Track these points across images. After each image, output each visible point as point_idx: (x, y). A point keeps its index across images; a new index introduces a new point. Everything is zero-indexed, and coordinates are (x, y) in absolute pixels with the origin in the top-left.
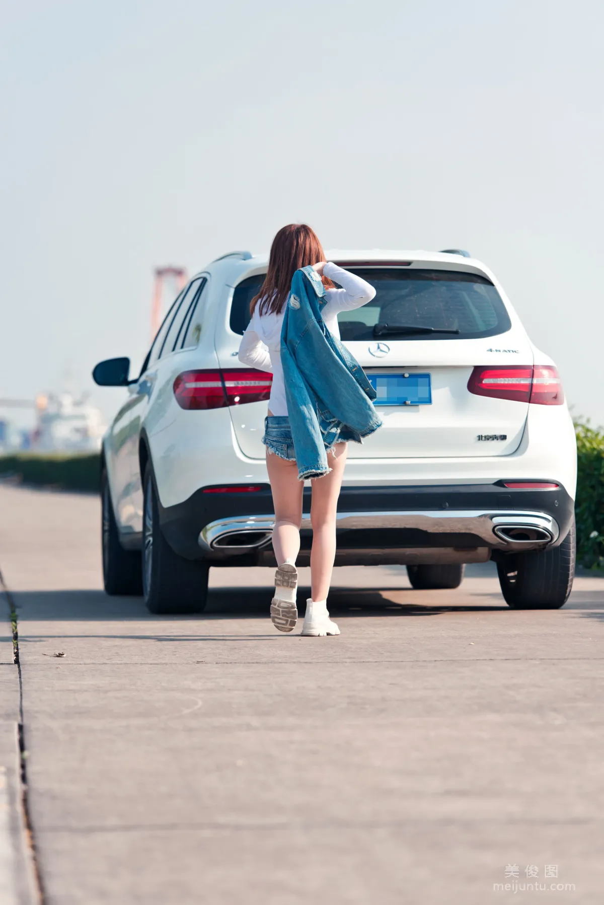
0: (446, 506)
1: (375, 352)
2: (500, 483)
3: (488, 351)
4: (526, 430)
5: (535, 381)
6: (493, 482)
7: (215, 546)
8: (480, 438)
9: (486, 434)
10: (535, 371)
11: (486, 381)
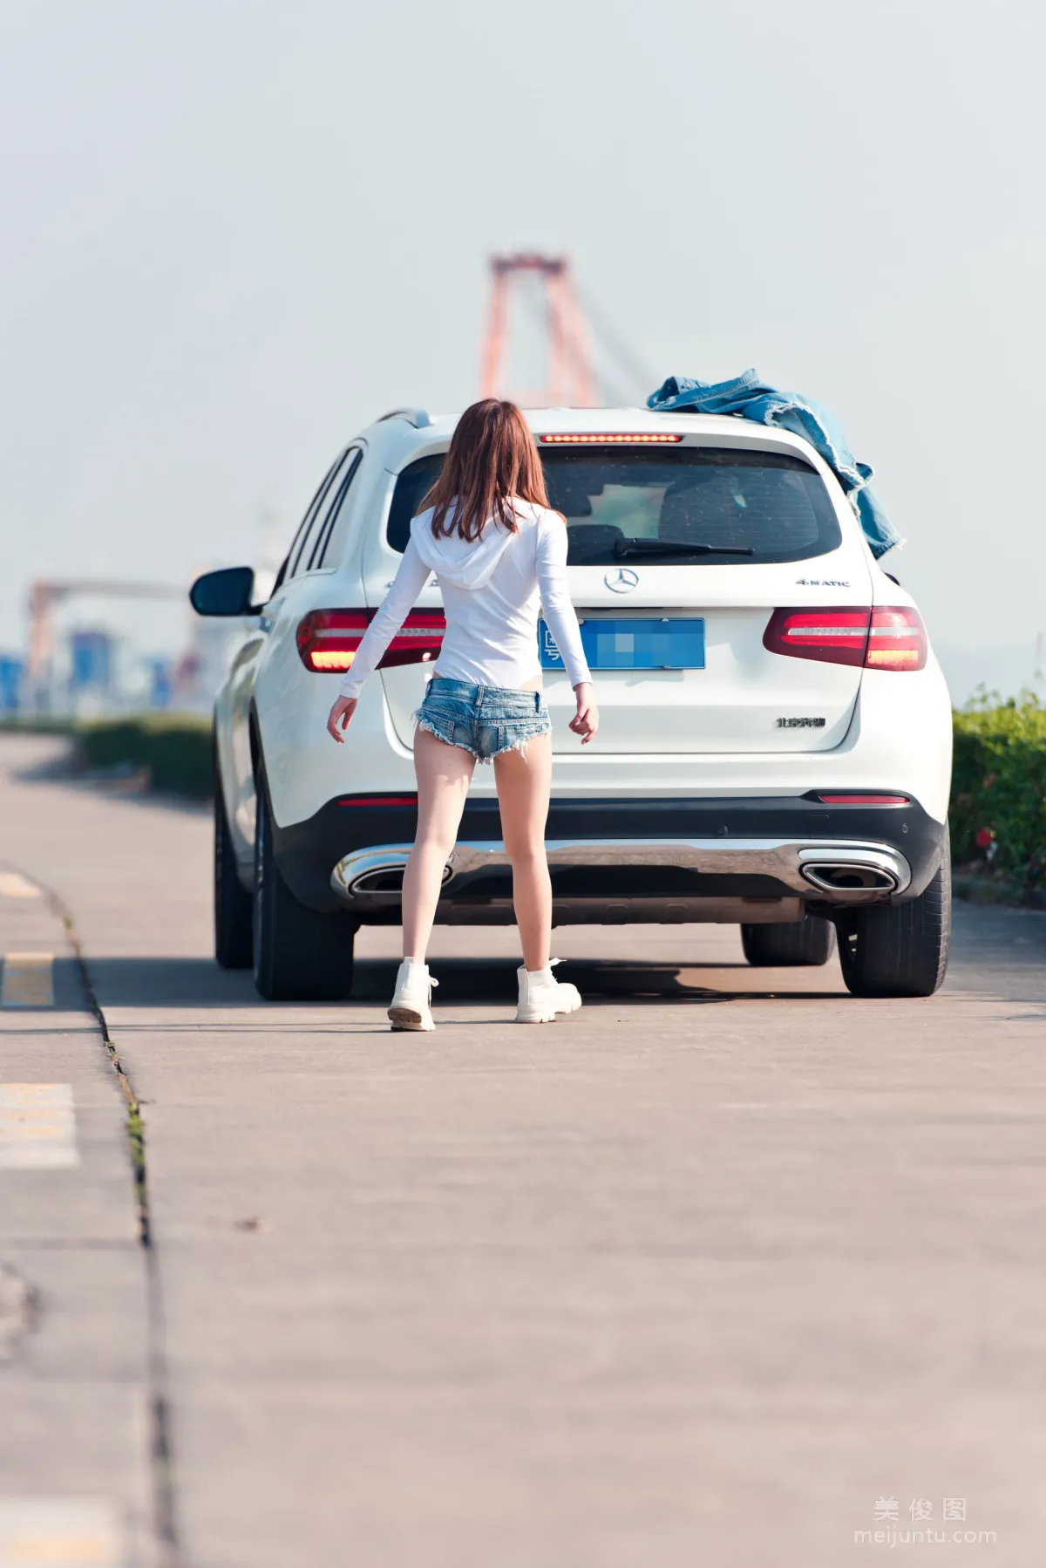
0: (723, 831)
1: (616, 583)
2: (812, 795)
3: (798, 583)
4: (857, 711)
5: (873, 632)
6: (800, 794)
7: (356, 890)
8: (782, 723)
9: (792, 717)
10: (875, 617)
11: (792, 632)
